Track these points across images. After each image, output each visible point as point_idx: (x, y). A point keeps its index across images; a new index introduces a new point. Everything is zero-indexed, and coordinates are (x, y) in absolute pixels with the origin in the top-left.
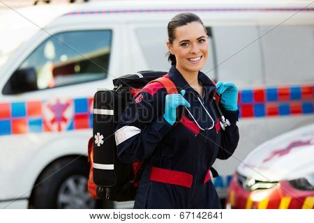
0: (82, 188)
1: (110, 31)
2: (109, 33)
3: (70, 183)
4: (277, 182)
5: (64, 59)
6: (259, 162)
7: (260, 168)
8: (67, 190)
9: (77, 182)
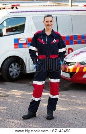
0: (16, 66)
1: (25, 18)
2: (24, 18)
3: (13, 65)
4: (75, 63)
5: (10, 27)
6: (70, 57)
7: (71, 59)
8: (12, 67)
9: (15, 64)
